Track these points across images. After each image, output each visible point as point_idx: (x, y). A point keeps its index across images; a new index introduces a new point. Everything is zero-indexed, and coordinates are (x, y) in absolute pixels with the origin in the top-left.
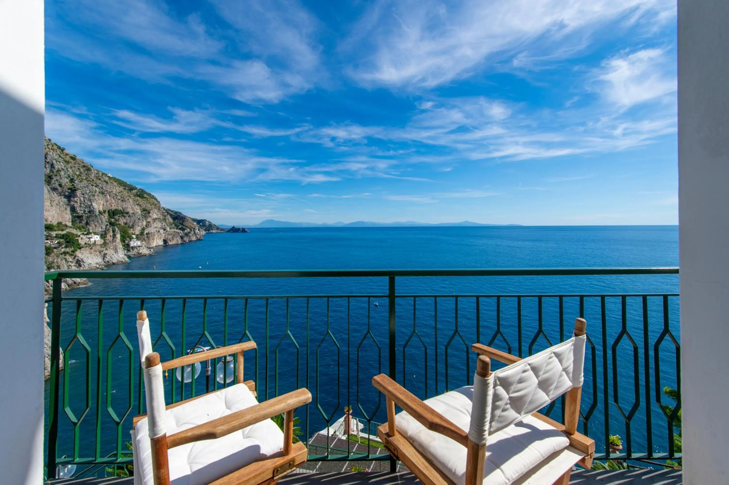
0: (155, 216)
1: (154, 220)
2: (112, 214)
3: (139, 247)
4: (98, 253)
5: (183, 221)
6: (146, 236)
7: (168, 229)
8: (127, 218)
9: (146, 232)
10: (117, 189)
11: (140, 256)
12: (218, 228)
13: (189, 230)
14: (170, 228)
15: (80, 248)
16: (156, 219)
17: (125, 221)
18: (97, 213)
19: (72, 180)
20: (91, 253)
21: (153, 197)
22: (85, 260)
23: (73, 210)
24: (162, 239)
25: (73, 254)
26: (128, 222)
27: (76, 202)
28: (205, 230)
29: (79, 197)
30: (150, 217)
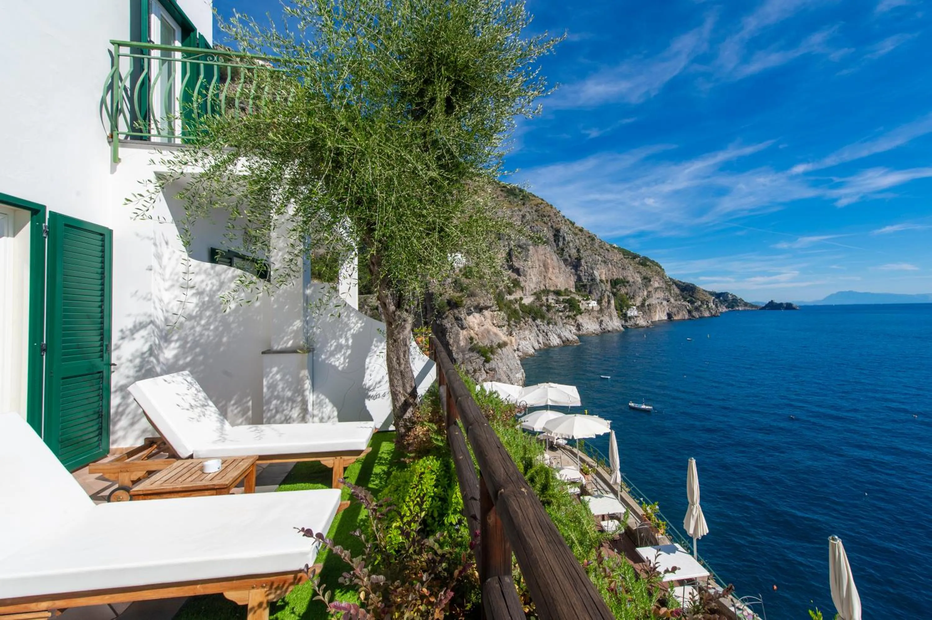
0: (656, 285)
1: (656, 289)
2: (614, 284)
3: (636, 317)
4: (595, 319)
5: (693, 293)
6: (647, 308)
7: (672, 300)
8: (628, 287)
9: (647, 303)
10: (617, 257)
11: (637, 326)
12: (746, 304)
13: (700, 303)
14: (676, 300)
15: (581, 313)
16: (658, 288)
17: (626, 291)
18: (598, 281)
19: (578, 251)
20: (590, 319)
21: (657, 265)
22: (585, 325)
23: (579, 279)
24: (665, 313)
25: (574, 318)
26: (629, 291)
27: (581, 271)
28: (727, 307)
29: (584, 266)
30: (651, 285)
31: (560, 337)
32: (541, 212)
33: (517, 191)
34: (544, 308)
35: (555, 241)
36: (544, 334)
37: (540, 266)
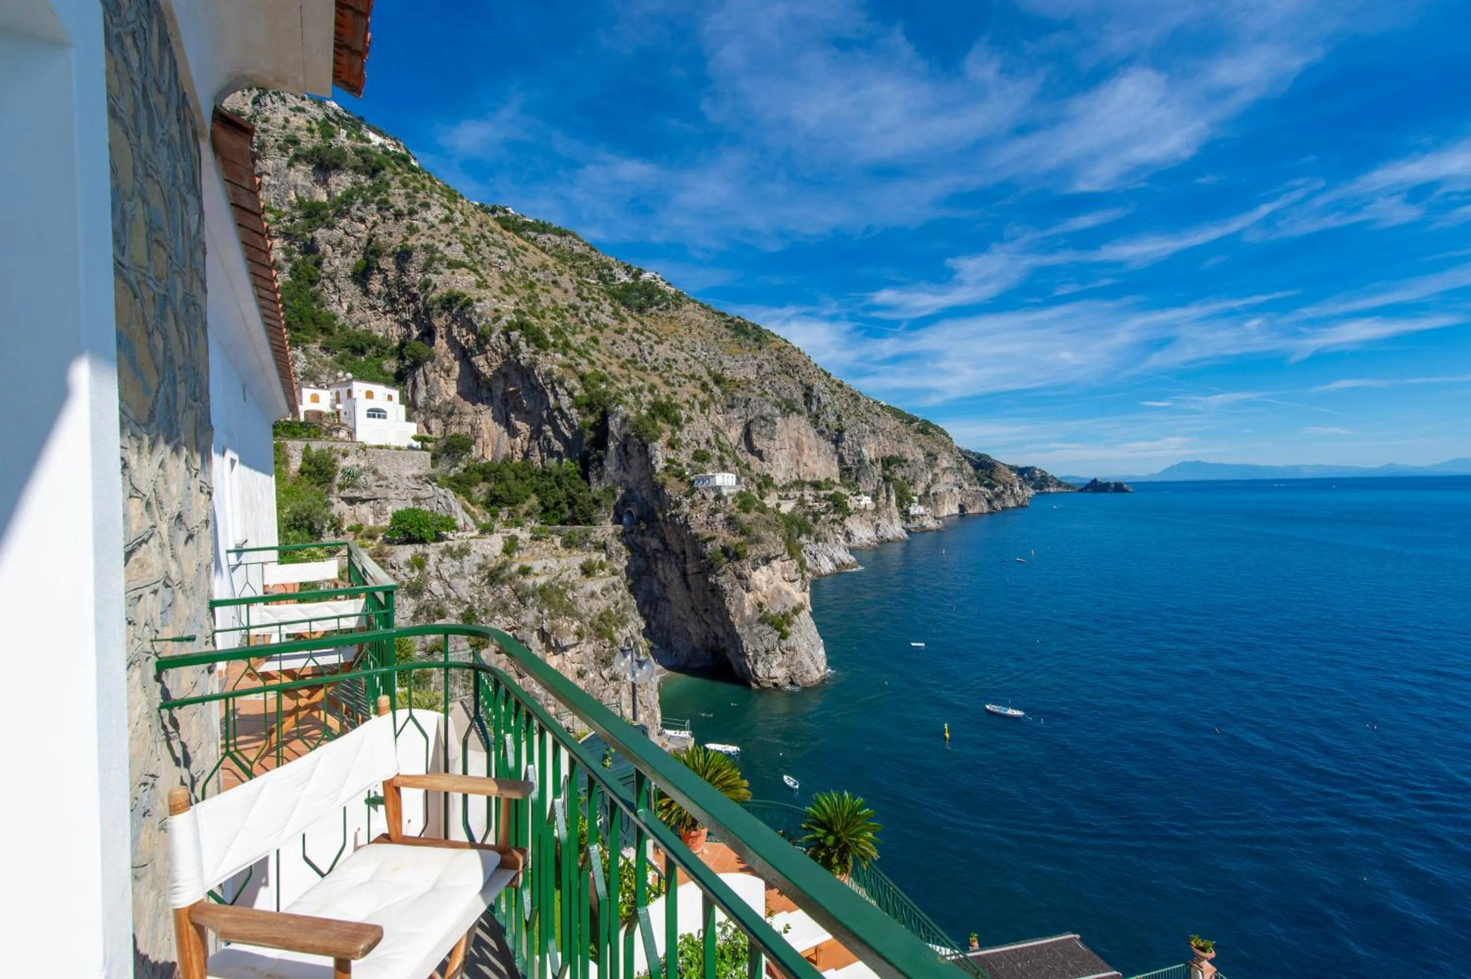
0: (945, 464)
1: (945, 470)
2: (886, 463)
3: (922, 515)
4: (869, 523)
5: (992, 471)
6: (932, 498)
7: (966, 486)
8: (906, 468)
9: (932, 491)
10: (890, 423)
11: (924, 530)
12: (1059, 484)
13: (1002, 488)
14: (970, 485)
15: (849, 515)
16: (947, 468)
17: (903, 473)
18: (868, 463)
19: (839, 418)
20: (861, 523)
21: (943, 432)
22: (856, 533)
23: (841, 459)
24: (957, 505)
25: (841, 522)
26: (907, 475)
27: (844, 448)
28: (1034, 488)
29: (848, 440)
30: (938, 465)
31: (832, 559)
32: (785, 361)
33: (750, 327)
34: (810, 518)
35: (806, 404)
36: (812, 557)
37: (791, 447)
